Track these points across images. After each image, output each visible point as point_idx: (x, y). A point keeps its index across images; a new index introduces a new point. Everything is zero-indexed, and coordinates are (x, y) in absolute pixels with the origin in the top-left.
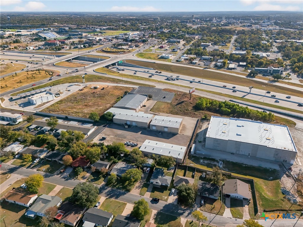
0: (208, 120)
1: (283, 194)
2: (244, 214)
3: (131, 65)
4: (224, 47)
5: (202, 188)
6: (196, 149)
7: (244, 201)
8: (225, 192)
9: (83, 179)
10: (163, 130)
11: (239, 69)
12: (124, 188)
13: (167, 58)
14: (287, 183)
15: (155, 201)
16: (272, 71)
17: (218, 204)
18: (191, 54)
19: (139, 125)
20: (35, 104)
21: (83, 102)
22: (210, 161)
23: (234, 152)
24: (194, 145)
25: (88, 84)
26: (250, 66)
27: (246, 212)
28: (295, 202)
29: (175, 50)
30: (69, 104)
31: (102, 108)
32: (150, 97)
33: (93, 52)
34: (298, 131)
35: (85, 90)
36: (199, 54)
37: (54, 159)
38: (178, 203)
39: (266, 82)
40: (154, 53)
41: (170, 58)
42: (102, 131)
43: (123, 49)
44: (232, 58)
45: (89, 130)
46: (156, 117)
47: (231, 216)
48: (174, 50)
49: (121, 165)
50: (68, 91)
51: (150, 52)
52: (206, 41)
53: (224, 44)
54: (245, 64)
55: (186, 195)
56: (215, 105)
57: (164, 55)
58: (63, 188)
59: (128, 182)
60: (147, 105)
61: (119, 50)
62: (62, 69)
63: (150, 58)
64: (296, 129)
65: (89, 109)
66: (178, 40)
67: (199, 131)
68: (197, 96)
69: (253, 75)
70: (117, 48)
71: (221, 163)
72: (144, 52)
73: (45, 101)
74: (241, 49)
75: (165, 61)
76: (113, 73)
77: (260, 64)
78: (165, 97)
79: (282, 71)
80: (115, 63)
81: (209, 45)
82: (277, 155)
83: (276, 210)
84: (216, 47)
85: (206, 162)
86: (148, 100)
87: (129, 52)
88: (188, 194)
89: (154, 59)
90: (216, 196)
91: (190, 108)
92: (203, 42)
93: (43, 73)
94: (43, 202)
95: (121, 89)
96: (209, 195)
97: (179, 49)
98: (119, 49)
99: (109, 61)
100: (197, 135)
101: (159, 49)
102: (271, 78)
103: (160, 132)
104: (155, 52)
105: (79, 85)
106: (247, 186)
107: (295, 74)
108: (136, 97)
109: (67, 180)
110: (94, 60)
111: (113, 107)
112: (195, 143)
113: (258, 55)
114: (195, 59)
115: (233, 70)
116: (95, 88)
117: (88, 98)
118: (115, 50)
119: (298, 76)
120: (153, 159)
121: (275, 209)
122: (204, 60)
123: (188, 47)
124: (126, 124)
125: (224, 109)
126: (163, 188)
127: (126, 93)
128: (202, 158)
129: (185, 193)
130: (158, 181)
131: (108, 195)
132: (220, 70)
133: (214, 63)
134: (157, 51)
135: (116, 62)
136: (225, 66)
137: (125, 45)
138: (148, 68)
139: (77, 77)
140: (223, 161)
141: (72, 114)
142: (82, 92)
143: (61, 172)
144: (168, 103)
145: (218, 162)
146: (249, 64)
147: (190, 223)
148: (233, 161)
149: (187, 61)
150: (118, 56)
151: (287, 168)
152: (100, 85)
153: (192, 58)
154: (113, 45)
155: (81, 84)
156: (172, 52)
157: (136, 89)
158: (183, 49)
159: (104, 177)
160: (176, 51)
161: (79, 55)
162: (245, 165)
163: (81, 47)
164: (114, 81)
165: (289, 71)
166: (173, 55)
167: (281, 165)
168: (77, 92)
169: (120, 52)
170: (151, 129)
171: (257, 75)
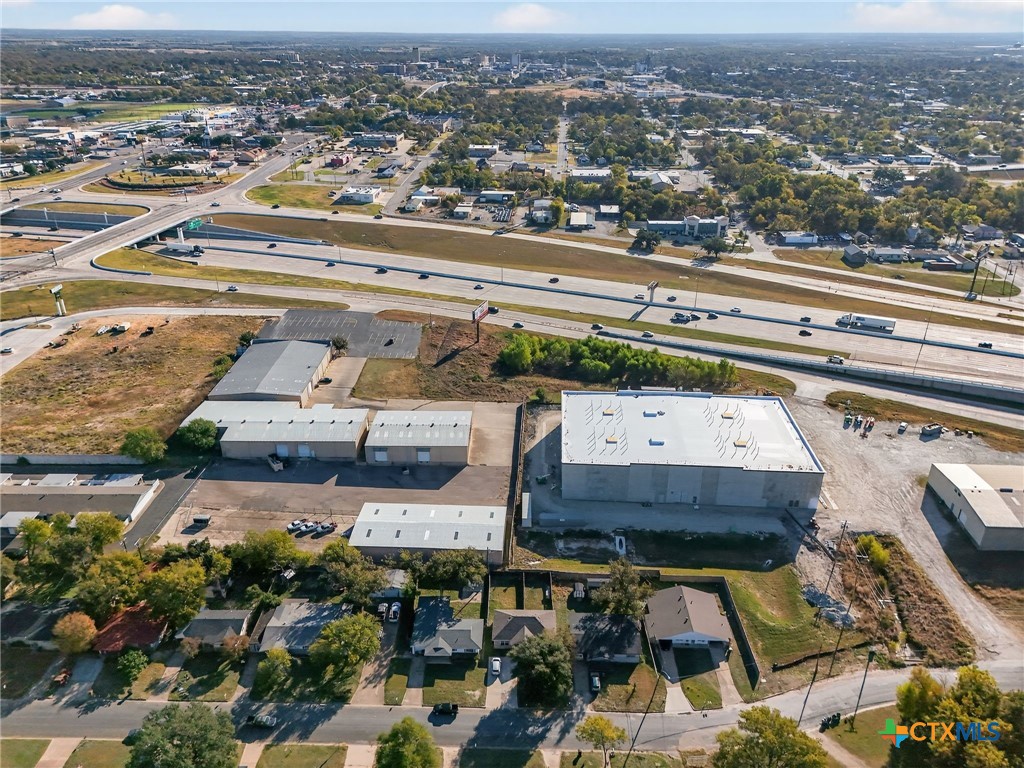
0: (548, 404)
1: (812, 605)
2: (723, 691)
3: (237, 232)
4: (541, 155)
5: (587, 637)
6: (534, 508)
7: (714, 652)
8: (655, 633)
9: (156, 693)
10: (414, 461)
11: (603, 229)
12: (325, 691)
13: (363, 200)
14: (813, 568)
15: (444, 714)
16: (696, 229)
17: (642, 678)
18: (442, 183)
19: (325, 455)
21: (80, 392)
22: (587, 541)
23: (652, 499)
24: (526, 497)
25: (83, 317)
26: (633, 216)
27: (725, 683)
28: (847, 624)
29: (386, 172)
30: (19, 406)
31: (161, 405)
32: (339, 346)
33: (74, 189)
34: (804, 407)
35: (75, 345)
36: (470, 185)
37: (16, 639)
38: (521, 703)
39: (687, 263)
40: (312, 184)
41: (376, 201)
42: (185, 497)
43: (192, 173)
44: (572, 192)
45: (134, 499)
46: (381, 417)
47: (687, 706)
48: (381, 170)
49: (292, 611)
50: (3, 352)
51: (299, 183)
52: (481, 138)
53: (538, 147)
54: (615, 209)
55: (548, 670)
56: (559, 354)
57: (352, 191)
58: (83, 745)
59: (331, 668)
60: (336, 379)
61: (179, 180)
63: (304, 204)
64: (798, 402)
65: (111, 417)
66: (389, 136)
67: (529, 445)
69: (648, 246)
70: (168, 171)
71: (621, 541)
72: (278, 183)
74: (593, 160)
75: (357, 212)
76: (176, 267)
77: (659, 209)
78: (391, 342)
79: (723, 228)
80: (175, 227)
81: (494, 152)
82: (771, 489)
83: (806, 659)
84: (518, 157)
85: (574, 545)
86: (333, 357)
87: (219, 184)
88: (554, 667)
89: (319, 205)
90: (634, 652)
91: (484, 372)
92: (473, 143)
95: (221, 328)
96: (612, 656)
97: (400, 167)
98: (177, 173)
99: (147, 222)
100: (527, 459)
101: (329, 169)
102: (698, 250)
103: (405, 469)
104: (318, 181)
105: (43, 327)
106: (712, 600)
107: (757, 234)
108: (286, 352)
109: (90, 708)
110: (88, 221)
111: (206, 398)
112: (526, 487)
113: (648, 181)
114: (461, 200)
115: (585, 233)
116: (116, 331)
117: (96, 374)
118: (159, 179)
119: (766, 242)
120: (404, 568)
121: (800, 655)
122: (488, 202)
123: (426, 160)
124: (275, 457)
125: (588, 362)
126: (459, 665)
127: (245, 341)
128: (559, 537)
129: (541, 668)
130: (441, 643)
132: (545, 234)
133: (521, 211)
134: (322, 178)
135: (179, 226)
136: (558, 220)
137: (198, 158)
138: (304, 240)
139: (28, 294)
140: (625, 533)
141: (41, 444)
142: (63, 351)
143: (55, 686)
144: (407, 363)
145: (611, 540)
146: (629, 208)
147: (575, 763)
148: (654, 529)
149: (436, 211)
150: (180, 200)
151: (803, 523)
152: (133, 317)
153: (451, 199)
154: (149, 159)
155: (53, 323)
156: (377, 180)
157: (277, 322)
158: (411, 169)
159: (236, 666)
160: (392, 176)
162: (691, 534)
163: (12, 172)
164: (183, 297)
165: (742, 225)
166: (384, 191)
167: (787, 519)
168: (40, 353)
169: (185, 185)
170: (369, 460)
171: (658, 242)
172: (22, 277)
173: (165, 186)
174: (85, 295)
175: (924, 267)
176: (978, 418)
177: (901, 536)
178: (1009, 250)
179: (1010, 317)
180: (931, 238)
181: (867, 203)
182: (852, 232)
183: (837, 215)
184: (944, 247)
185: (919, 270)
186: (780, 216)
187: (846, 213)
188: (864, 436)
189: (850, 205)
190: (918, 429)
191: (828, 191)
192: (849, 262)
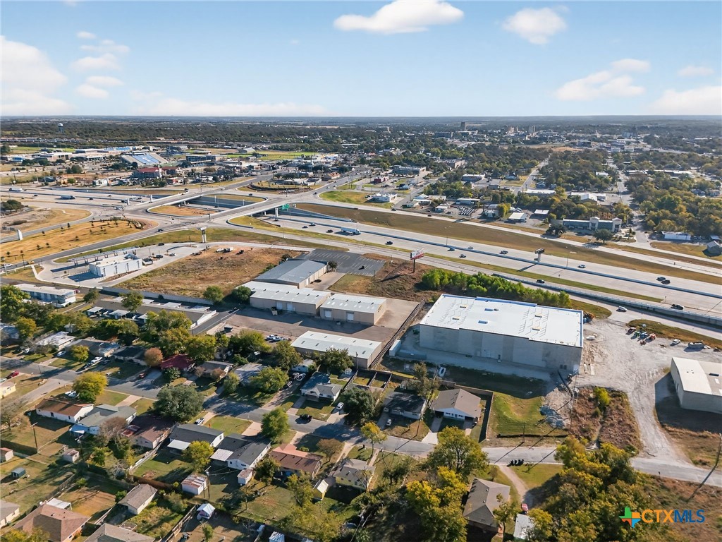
1: (543, 414)
3: (307, 212)
4: (512, 181)
5: (393, 400)
6: (400, 347)
7: (466, 422)
10: (345, 319)
11: (531, 222)
12: (250, 402)
13: (384, 200)
14: (556, 399)
15: (304, 419)
16: (597, 226)
18: (436, 194)
19: (300, 311)
20: (102, 276)
21: (198, 274)
23: (472, 353)
24: (397, 342)
25: (213, 244)
26: (555, 216)
28: (559, 425)
29: (404, 187)
30: (169, 276)
31: (232, 283)
32: (332, 266)
33: (232, 190)
34: (610, 325)
35: (205, 255)
36: (453, 195)
37: (130, 358)
38: (345, 423)
39: (580, 244)
40: (358, 191)
41: (391, 201)
42: (225, 319)
43: (296, 183)
44: (522, 202)
45: (201, 315)
46: (335, 296)
47: (435, 441)
48: (401, 185)
49: (251, 367)
50: (171, 255)
51: (351, 191)
52: (475, 170)
53: (513, 177)
54: (545, 212)
56: (460, 281)
57: (379, 195)
58: (141, 399)
59: (260, 393)
60: (323, 281)
61: (287, 186)
62: (164, 218)
63: (350, 201)
64: (608, 322)
66: (416, 168)
67: (415, 323)
68: (428, 267)
69: (556, 233)
70: (284, 183)
71: (443, 370)
72: (339, 191)
73: (122, 270)
74: (548, 186)
75: (380, 206)
76: (268, 226)
77: (578, 213)
78: (363, 268)
79: (617, 226)
81: (480, 179)
82: (547, 355)
83: (522, 436)
84: (494, 182)
85: (413, 368)
86: (327, 271)
87: (309, 189)
88: (362, 402)
89: (358, 202)
90: (417, 412)
91: (409, 286)
92: (468, 173)
93: (123, 225)
94: (102, 414)
95: (277, 254)
97: (414, 185)
98: (287, 183)
99: (263, 205)
101: (372, 184)
102: (593, 239)
103: (338, 322)
104: (362, 190)
105: (193, 247)
106: (480, 402)
107: (646, 233)
108: (303, 264)
109: (148, 389)
110: (232, 204)
111: (253, 280)
112: (402, 338)
113: (578, 197)
114: (443, 202)
115: (518, 224)
116: (225, 251)
117: (209, 267)
118: (276, 186)
119: (650, 237)
120: (314, 360)
121: (518, 433)
122: (461, 204)
123: (434, 181)
124: (275, 308)
125: (474, 286)
126: (324, 402)
127: (284, 258)
128: (408, 362)
130: (316, 390)
131: (218, 412)
132: (491, 223)
133: (480, 211)
134: (366, 188)
135: (277, 208)
136: (501, 216)
137: (301, 176)
138: (341, 219)
139: (192, 232)
140: (447, 367)
141: (172, 291)
142: (198, 257)
143: (140, 378)
144: (367, 278)
145: (438, 368)
146: (554, 212)
147: (359, 450)
148: (466, 367)
149: (425, 207)
150: (283, 196)
151: (564, 377)
152: (234, 246)
153: (436, 201)
155: (198, 245)
156: (397, 191)
157: (306, 254)
158: (422, 186)
159: (217, 385)
160: (407, 189)
161: (201, 194)
162: (487, 372)
163: (207, 180)
164: (265, 239)
166: (398, 196)
167: (555, 374)
168: (187, 257)
169: (289, 189)
170: (322, 316)
171: (564, 231)
172: (192, 225)
173: (279, 189)
174: (218, 235)
177: (629, 394)
183: (710, 222)
186: (666, 222)
187: (718, 222)
188: (643, 344)
190: (687, 345)
192: (708, 253)
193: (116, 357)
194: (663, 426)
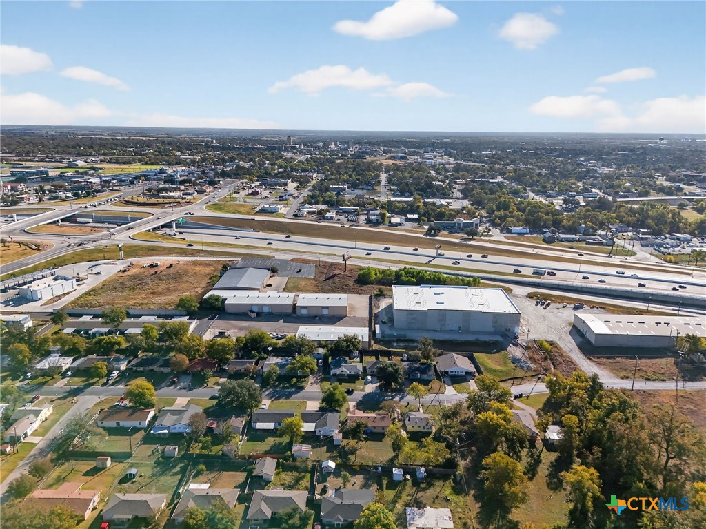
0: (385, 295)
1: (514, 363)
2: (471, 388)
3: (205, 225)
4: (372, 191)
5: (410, 368)
6: (381, 330)
7: (467, 376)
8: (441, 369)
10: (320, 312)
11: (409, 225)
12: (293, 386)
13: (273, 211)
14: (515, 352)
15: (350, 392)
16: (461, 225)
17: (435, 384)
18: (317, 203)
19: (276, 311)
20: (39, 299)
21: (144, 289)
23: (439, 329)
24: (377, 326)
25: (134, 260)
26: (426, 219)
27: (472, 386)
28: (529, 369)
29: (284, 198)
30: (115, 293)
31: (188, 293)
32: (274, 271)
33: (105, 204)
34: (517, 298)
35: (132, 271)
36: (333, 204)
37: (151, 368)
38: (381, 390)
39: (457, 241)
40: (243, 203)
41: (280, 211)
42: (211, 325)
43: (173, 197)
44: (392, 208)
46: (302, 295)
47: (455, 392)
48: (281, 197)
49: (274, 360)
50: (96, 274)
51: (235, 202)
52: (337, 182)
53: (370, 187)
54: (416, 216)
56: (389, 275)
57: (266, 206)
58: (191, 400)
59: (295, 379)
60: (274, 285)
61: (166, 201)
63: (239, 213)
64: (514, 296)
65: (163, 298)
66: (283, 181)
67: (376, 311)
69: (435, 232)
70: (158, 195)
72: (222, 203)
73: (58, 292)
74: (402, 195)
75: (271, 216)
77: (441, 216)
78: (300, 271)
79: (477, 225)
80: (171, 222)
81: (344, 189)
82: (496, 322)
83: (509, 379)
84: (358, 192)
85: (402, 344)
86: (272, 276)
87: (189, 202)
89: (248, 213)
90: (431, 373)
91: (351, 283)
92: (332, 184)
93: (14, 247)
94: (173, 414)
95: (208, 265)
96: (421, 376)
97: (292, 195)
99: (153, 220)
100: (376, 315)
101: (251, 196)
102: (462, 235)
103: (316, 317)
104: (245, 202)
105: (113, 264)
106: (467, 360)
107: (496, 229)
108: (248, 272)
109: (191, 390)
110: (120, 221)
111: (212, 289)
112: (376, 324)
113: (434, 203)
114: (328, 211)
115: (399, 227)
116: (152, 266)
117: (149, 281)
118: (154, 200)
119: (501, 232)
120: (323, 348)
121: (507, 378)
122: (344, 212)
123: (306, 192)
124: (251, 311)
125: (404, 278)
126: (353, 378)
127: (225, 268)
130: (344, 369)
131: (272, 397)
132: (378, 227)
133: (363, 217)
134: (248, 200)
135: (174, 221)
136: (384, 221)
137: (175, 190)
138: (243, 229)
139: (100, 250)
141: (133, 307)
142: (127, 273)
143: (173, 383)
144: (310, 279)
146: (424, 215)
147: (406, 407)
149: (315, 216)
150: (169, 210)
151: (512, 337)
152: (162, 261)
153: (323, 210)
154: (147, 190)
155: (118, 262)
156: (279, 202)
157: (237, 263)
158: (298, 197)
159: (252, 378)
160: (287, 200)
161: (74, 211)
162: (458, 340)
163: (66, 196)
165: (487, 225)
166: (284, 207)
167: (504, 335)
168: (116, 274)
169: (170, 203)
170: (299, 312)
171: (440, 231)
172: (94, 243)
173: (159, 203)
174: (131, 251)
175: (586, 244)
176: (603, 302)
177: (558, 342)
178: (634, 236)
179: (626, 262)
180: (591, 231)
181: (557, 213)
182: (548, 228)
183: (539, 219)
184: (599, 235)
185: (584, 245)
186: (508, 219)
187: (545, 218)
188: (545, 308)
189: (547, 214)
190: (572, 306)
191: (535, 207)
192: (546, 241)
193: (134, 368)
194: (590, 359)
